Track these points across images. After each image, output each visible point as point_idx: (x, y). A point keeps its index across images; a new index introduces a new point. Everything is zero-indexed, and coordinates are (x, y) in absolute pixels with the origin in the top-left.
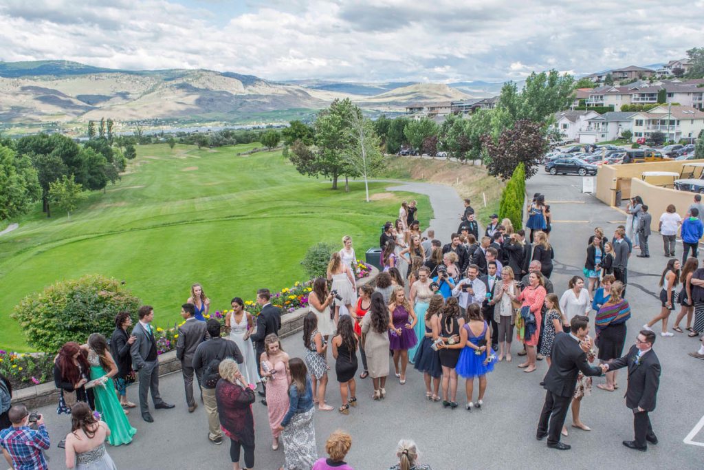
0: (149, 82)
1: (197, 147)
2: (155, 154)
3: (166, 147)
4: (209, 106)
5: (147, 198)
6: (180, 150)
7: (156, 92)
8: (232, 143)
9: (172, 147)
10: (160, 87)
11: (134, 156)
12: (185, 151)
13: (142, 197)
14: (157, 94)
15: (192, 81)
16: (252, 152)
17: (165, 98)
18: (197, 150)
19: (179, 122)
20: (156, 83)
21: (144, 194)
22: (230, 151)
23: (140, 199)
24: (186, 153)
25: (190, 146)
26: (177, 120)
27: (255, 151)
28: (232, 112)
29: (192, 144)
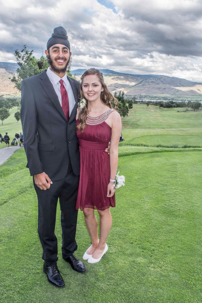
0: (140, 79)
3: (145, 106)
4: (163, 91)
5: (139, 125)
6: (151, 108)
7: (142, 84)
8: (174, 107)
9: (148, 106)
10: (144, 82)
11: (132, 108)
12: (153, 108)
13: (137, 125)
14: (142, 85)
15: (158, 80)
16: (185, 111)
17: (145, 86)
18: (159, 108)
19: (150, 97)
20: (142, 80)
21: (137, 123)
22: (174, 110)
23: (136, 126)
25: (155, 106)
26: (149, 96)
27: (187, 110)
28: (173, 94)
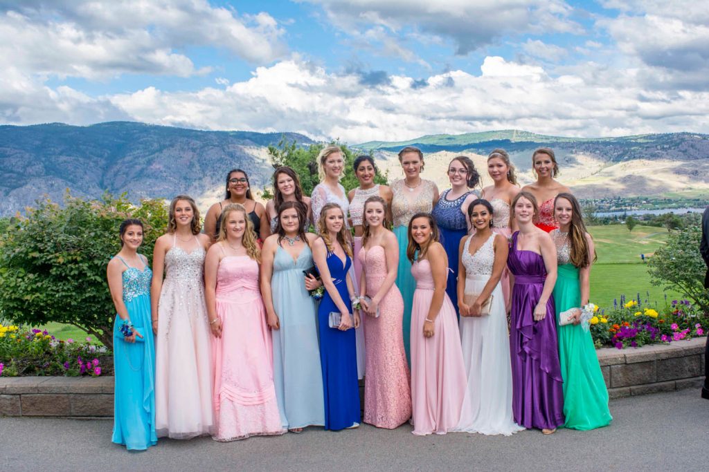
0: (612, 152)
1: (666, 230)
2: (608, 236)
3: (622, 229)
6: (641, 233)
9: (631, 229)
12: (649, 235)
15: (670, 148)
18: (666, 233)
19: (648, 202)
24: (650, 237)
25: (656, 228)
29: (659, 226)
